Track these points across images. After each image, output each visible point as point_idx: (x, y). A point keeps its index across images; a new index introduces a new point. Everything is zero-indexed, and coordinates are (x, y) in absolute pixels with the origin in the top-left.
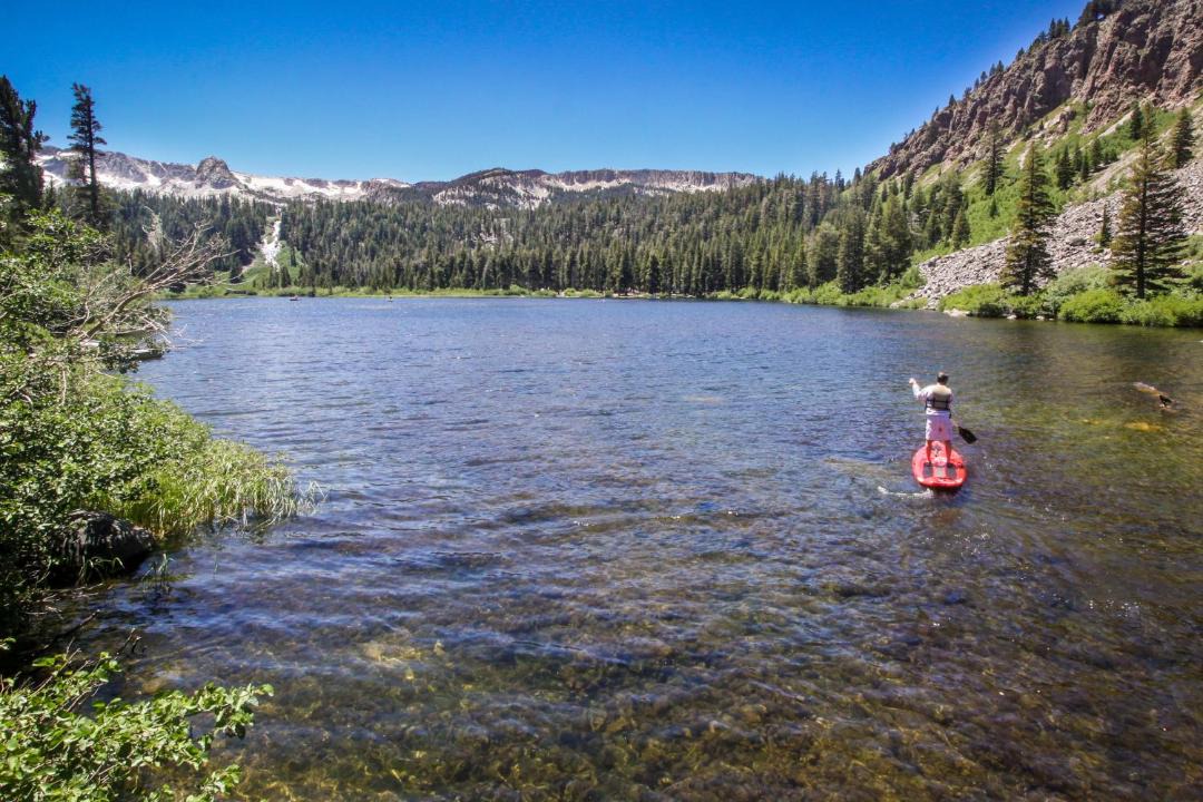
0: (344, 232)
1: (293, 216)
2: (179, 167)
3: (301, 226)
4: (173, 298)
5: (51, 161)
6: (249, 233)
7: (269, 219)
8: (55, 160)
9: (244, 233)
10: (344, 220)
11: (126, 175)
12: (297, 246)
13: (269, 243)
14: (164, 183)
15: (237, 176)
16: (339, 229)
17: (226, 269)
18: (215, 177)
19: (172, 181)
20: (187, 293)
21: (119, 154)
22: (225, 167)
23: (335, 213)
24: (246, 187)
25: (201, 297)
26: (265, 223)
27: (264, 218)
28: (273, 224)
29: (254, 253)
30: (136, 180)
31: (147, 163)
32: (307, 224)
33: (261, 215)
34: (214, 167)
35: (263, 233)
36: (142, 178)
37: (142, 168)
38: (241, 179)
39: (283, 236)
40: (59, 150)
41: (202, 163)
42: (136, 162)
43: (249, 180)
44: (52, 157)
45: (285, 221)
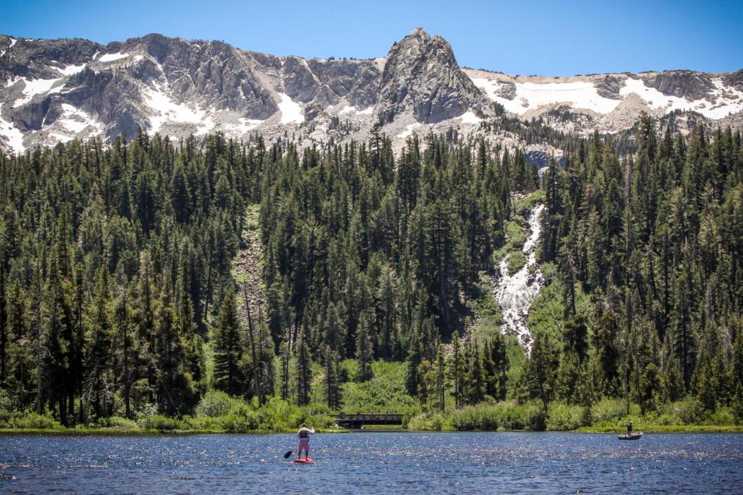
0: (708, 226)
1: (576, 188)
2: (349, 68)
3: (593, 216)
4: (163, 430)
5: (80, 78)
6: (462, 246)
7: (518, 200)
8: (86, 76)
9: (449, 245)
10: (709, 190)
11: (230, 102)
12: (582, 277)
13: (512, 273)
14: (310, 115)
15: (479, 82)
16: (695, 221)
17: (400, 358)
18: (423, 88)
19: (330, 109)
20: (200, 419)
21: (217, 46)
22: (449, 59)
23: (688, 171)
24: (499, 109)
25: (230, 429)
26: (504, 214)
27: (505, 197)
28: (526, 214)
29: (472, 304)
30: (253, 114)
31: (277, 66)
32: (608, 208)
33: (496, 190)
34: (423, 59)
35: (500, 242)
36: (264, 107)
37: (266, 81)
38: (490, 88)
39: (549, 252)
40: (96, 47)
41: (396, 50)
42: (253, 64)
43: (509, 93)
44: (83, 67)
45: (554, 205)
